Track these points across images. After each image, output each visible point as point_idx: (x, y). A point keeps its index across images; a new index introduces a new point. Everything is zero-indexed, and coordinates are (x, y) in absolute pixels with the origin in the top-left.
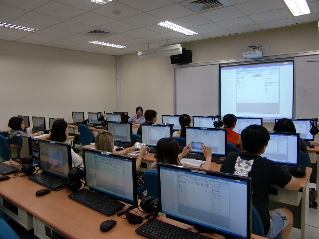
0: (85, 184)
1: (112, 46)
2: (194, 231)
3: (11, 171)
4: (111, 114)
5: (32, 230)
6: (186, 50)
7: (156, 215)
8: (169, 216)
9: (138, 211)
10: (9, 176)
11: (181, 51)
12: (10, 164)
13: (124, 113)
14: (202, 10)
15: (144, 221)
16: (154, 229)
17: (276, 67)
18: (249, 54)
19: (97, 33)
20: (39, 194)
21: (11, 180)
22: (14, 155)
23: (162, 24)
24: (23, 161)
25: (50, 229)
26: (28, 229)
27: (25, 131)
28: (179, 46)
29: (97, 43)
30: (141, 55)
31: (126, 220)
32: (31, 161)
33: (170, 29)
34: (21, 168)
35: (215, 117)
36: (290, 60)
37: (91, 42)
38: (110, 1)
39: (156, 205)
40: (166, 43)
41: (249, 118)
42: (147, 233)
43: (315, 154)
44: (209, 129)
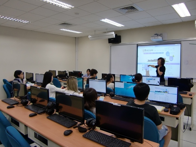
0: (57, 111)
1: (74, 32)
2: (115, 137)
3: (14, 103)
4: (72, 72)
5: (27, 135)
6: (118, 35)
7: (94, 128)
8: (101, 129)
9: (84, 126)
10: (14, 106)
11: (114, 36)
12: (14, 100)
13: (80, 72)
14: (126, 13)
15: (88, 131)
16: (93, 135)
18: (155, 39)
19: (65, 24)
20: (31, 116)
21: (15, 107)
22: (16, 95)
23: (103, 20)
24: (21, 98)
25: (37, 134)
26: (24, 134)
28: (113, 33)
29: (65, 30)
30: (90, 38)
31: (78, 130)
32: (26, 98)
34: (20, 102)
35: (133, 76)
36: (179, 42)
37: (61, 30)
38: (73, 7)
39: (94, 123)
40: (106, 31)
41: (153, 77)
42: (88, 137)
43: (190, 99)
44: (128, 83)
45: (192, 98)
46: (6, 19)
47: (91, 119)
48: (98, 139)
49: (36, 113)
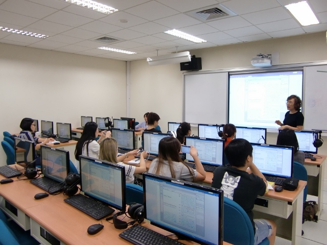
0: (81, 190)
1: (122, 51)
2: (174, 237)
3: (14, 174)
4: (118, 119)
5: (29, 231)
6: (196, 57)
7: (142, 221)
8: (153, 223)
9: (125, 218)
10: (13, 179)
11: (190, 59)
12: (14, 168)
13: (132, 119)
14: (208, 19)
15: (129, 227)
16: (136, 234)
17: (286, 76)
18: (258, 62)
19: (105, 39)
20: (38, 198)
21: (14, 182)
22: (18, 159)
23: (169, 32)
25: (44, 230)
26: (25, 230)
28: (188, 53)
29: (107, 49)
30: (150, 61)
31: (113, 225)
32: (34, 165)
33: (176, 37)
34: (24, 173)
35: (220, 126)
36: (300, 69)
37: (101, 48)
38: (117, 10)
39: (141, 212)
40: (175, 50)
41: (253, 128)
42: (129, 237)
43: (316, 167)
44: (208, 139)
45: (319, 166)
46: (6, 31)
47: (138, 204)
48: (145, 242)
49: (48, 193)
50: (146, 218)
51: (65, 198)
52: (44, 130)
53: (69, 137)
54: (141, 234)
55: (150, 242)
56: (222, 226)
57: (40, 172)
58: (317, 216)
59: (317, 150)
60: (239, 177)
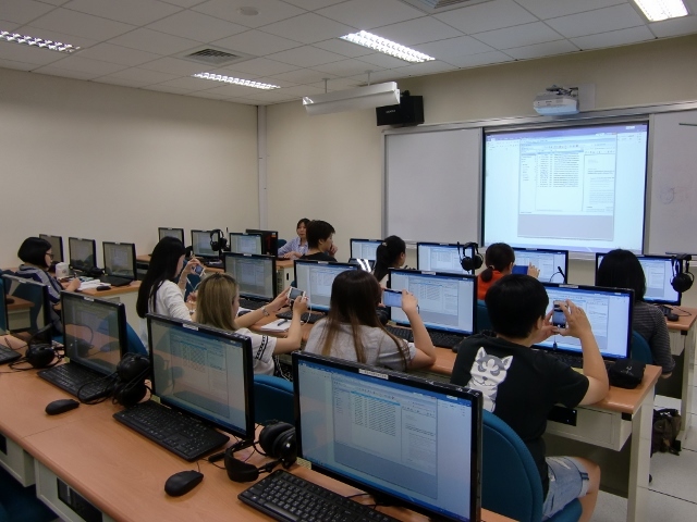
0: (153, 392)
1: (247, 83)
2: (367, 501)
3: (2, 358)
4: (241, 234)
5: (33, 488)
6: (412, 94)
7: (291, 463)
8: (316, 467)
9: (253, 455)
11: (397, 98)
12: (4, 343)
13: (270, 233)
14: (438, 6)
15: (262, 476)
16: (278, 495)
17: (610, 136)
18: (549, 105)
19: (211, 55)
20: (54, 410)
22: (13, 324)
23: (352, 37)
24: (35, 337)
25: (65, 487)
26: (25, 485)
27: (53, 269)
28: (393, 86)
29: (213, 77)
30: (309, 105)
31: (225, 472)
32: (47, 337)
33: (371, 49)
34: (24, 356)
35: (465, 247)
36: (641, 119)
37: (200, 76)
39: (289, 442)
40: (364, 78)
41: (539, 251)
42: (261, 501)
43: (679, 334)
44: (440, 275)
45: (684, 332)
47: (282, 424)
49: (76, 400)
50: (301, 457)
51: (117, 411)
52: (75, 258)
53: (132, 274)
54: (288, 493)
55: (309, 513)
56: (480, 476)
57: (62, 353)
58: (679, 442)
59: (680, 296)
60: (510, 358)
